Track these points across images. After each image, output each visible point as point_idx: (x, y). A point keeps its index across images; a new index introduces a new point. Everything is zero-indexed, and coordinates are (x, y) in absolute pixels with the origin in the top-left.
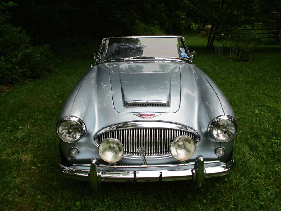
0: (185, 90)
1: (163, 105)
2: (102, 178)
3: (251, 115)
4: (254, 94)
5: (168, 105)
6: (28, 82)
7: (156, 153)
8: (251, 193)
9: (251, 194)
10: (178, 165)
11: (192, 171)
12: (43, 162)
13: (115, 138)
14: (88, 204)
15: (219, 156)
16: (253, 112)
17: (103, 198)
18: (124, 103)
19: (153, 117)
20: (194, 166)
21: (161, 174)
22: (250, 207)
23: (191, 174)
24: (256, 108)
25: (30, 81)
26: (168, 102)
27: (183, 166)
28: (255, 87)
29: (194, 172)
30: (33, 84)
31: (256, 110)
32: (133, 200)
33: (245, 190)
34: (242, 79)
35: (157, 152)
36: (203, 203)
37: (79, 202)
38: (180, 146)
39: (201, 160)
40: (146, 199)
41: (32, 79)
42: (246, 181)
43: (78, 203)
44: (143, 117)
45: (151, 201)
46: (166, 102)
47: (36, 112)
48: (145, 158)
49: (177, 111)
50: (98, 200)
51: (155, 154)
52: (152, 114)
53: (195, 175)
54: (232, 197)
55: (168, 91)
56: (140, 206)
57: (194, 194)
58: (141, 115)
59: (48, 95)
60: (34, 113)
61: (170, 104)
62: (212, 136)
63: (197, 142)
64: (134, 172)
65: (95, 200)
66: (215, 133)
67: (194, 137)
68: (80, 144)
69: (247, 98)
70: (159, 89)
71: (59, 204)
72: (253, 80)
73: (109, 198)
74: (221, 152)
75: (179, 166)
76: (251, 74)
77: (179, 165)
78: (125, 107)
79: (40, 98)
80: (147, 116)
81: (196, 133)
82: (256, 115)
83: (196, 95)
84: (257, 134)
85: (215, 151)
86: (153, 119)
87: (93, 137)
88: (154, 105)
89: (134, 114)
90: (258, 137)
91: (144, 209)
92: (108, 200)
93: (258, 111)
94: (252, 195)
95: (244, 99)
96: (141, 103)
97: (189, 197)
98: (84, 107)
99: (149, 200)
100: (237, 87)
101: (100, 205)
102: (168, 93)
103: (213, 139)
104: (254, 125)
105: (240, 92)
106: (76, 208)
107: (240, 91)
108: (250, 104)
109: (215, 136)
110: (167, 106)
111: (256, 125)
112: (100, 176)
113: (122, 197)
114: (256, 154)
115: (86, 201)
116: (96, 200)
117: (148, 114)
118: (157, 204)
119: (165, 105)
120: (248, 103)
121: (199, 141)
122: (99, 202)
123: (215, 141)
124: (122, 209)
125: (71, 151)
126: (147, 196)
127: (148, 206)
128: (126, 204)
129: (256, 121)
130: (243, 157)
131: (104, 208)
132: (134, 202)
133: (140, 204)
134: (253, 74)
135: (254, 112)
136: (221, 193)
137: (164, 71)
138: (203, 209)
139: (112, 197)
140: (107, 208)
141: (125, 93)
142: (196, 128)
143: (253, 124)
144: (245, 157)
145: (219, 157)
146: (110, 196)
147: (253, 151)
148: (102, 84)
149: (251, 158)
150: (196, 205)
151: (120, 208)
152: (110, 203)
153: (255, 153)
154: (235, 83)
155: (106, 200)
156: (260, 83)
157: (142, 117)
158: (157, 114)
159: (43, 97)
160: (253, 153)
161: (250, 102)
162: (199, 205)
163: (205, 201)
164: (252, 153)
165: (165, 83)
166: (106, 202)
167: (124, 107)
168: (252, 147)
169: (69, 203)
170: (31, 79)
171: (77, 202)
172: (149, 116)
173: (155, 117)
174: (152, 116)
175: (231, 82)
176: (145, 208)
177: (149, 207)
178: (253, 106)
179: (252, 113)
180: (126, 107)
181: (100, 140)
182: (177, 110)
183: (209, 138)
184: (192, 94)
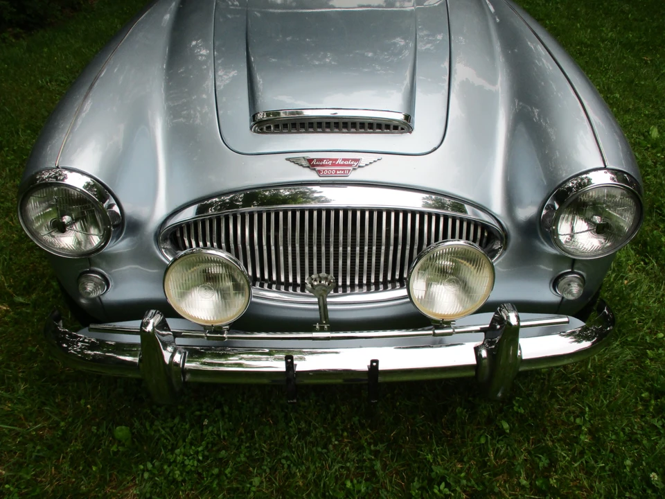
0: (463, 71)
1: (388, 127)
2: (184, 371)
3: (639, 143)
4: (645, 79)
5: (404, 126)
6: (11, 38)
7: (361, 285)
8: (643, 395)
9: (642, 399)
10: (431, 332)
11: (477, 349)
12: (27, 291)
13: (220, 247)
14: (152, 433)
15: (563, 298)
16: (643, 135)
17: (198, 413)
18: (254, 117)
19: (354, 169)
20: (482, 334)
21: (374, 364)
22: (638, 442)
23: (472, 360)
24: (654, 124)
25: (17, 36)
26: (408, 118)
27: (450, 334)
28: (648, 59)
29: (484, 353)
30: (25, 43)
31: (652, 130)
32: (287, 419)
33: (622, 384)
34: (610, 34)
35: (365, 282)
36: (501, 432)
37: (123, 427)
38: (443, 273)
39: (510, 324)
40: (329, 417)
41: (21, 31)
42: (628, 354)
43: (121, 432)
44: (318, 168)
45: (343, 422)
46: (400, 117)
47: (24, 131)
48: (325, 304)
49: (435, 149)
50: (183, 418)
51: (357, 290)
52: (348, 160)
53: (485, 362)
54: (587, 409)
55: (408, 74)
56: (309, 439)
57: (470, 399)
58: (311, 164)
59: (63, 79)
60: (18, 134)
61: (413, 122)
62: (552, 237)
63: (496, 251)
64: (287, 358)
65: (173, 418)
66: (563, 228)
67: (486, 234)
68: (111, 259)
69: (626, 93)
70: (378, 67)
71: (64, 432)
72: (641, 38)
73: (217, 411)
74: (575, 289)
75: (434, 335)
76: (635, 20)
77: (437, 331)
78: (258, 133)
79: (41, 88)
80: (333, 165)
81: (497, 225)
82: (655, 146)
83: (501, 87)
84: (657, 204)
85: (555, 283)
86: (354, 176)
87: (153, 235)
88: (358, 126)
89: (288, 159)
90: (660, 214)
91: (320, 449)
92: (213, 422)
93: (659, 131)
94: (646, 403)
95: (618, 95)
96: (313, 121)
97: (457, 411)
98: (122, 127)
99: (338, 420)
100: (597, 58)
101: (190, 437)
102: (407, 81)
103: (551, 245)
104: (648, 175)
105: (606, 74)
106: (115, 446)
107: (606, 70)
108: (636, 109)
109: (563, 239)
110: (402, 129)
111: (655, 176)
112: (177, 365)
113: (257, 410)
114: (654, 265)
115: (147, 425)
116: (177, 420)
117: (336, 160)
118: (361, 433)
119: (396, 128)
120: (631, 107)
121: (505, 249)
122: (187, 426)
123: (558, 253)
124: (256, 449)
125: (83, 280)
126: (332, 407)
127: (333, 440)
128: (267, 432)
129: (655, 163)
130: (616, 276)
131: (200, 449)
132: (291, 424)
133: (308, 433)
134: (642, 21)
135: (646, 135)
136: (553, 396)
137: (393, 6)
138: (498, 448)
139: (226, 409)
140: (210, 446)
141: (259, 80)
142: (497, 205)
143: (646, 171)
144: (622, 277)
145: (564, 300)
146: (220, 406)
147: (646, 257)
148: (195, 46)
149: (638, 282)
150: (479, 440)
151: (248, 445)
152: (218, 429)
153: (651, 265)
154: (591, 46)
155: (206, 422)
156: (660, 46)
157: (314, 169)
158: (365, 159)
159: (47, 83)
160: (645, 263)
161: (635, 103)
162: (489, 437)
163: (506, 426)
164: (642, 263)
165: (395, 44)
166: (207, 427)
167: (255, 131)
168: (645, 244)
169: (94, 429)
170: (18, 30)
171: (118, 428)
172: (339, 165)
173: (359, 169)
174: (350, 165)
175: (581, 43)
176: (325, 447)
177: (336, 443)
178: (645, 115)
179: (642, 138)
180: (262, 132)
181: (180, 242)
182: (436, 146)
183: (539, 244)
184: (488, 87)
